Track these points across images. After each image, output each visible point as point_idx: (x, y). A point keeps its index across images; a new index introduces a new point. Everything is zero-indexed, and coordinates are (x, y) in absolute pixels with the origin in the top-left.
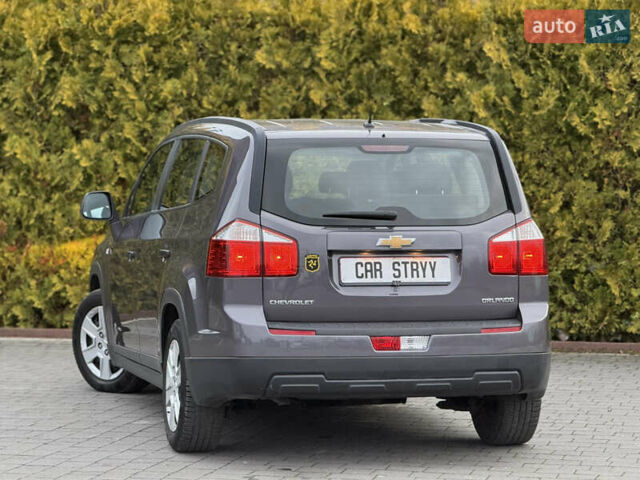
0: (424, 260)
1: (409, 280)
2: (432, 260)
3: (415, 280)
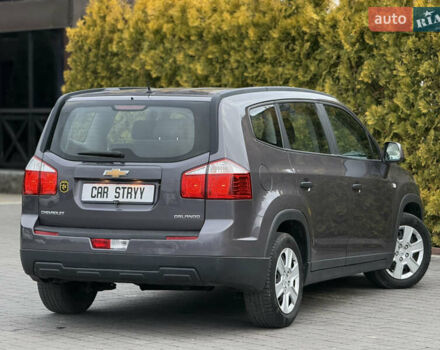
0: (136, 186)
1: (125, 200)
2: (142, 186)
3: (129, 200)
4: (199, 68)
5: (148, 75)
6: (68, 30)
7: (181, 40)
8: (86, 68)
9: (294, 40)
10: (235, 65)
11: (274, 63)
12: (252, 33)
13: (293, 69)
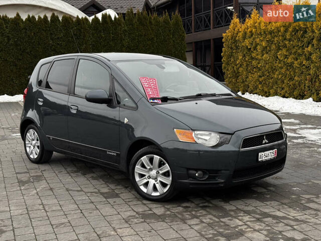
4: (264, 44)
5: (247, 48)
6: (223, 34)
7: (258, 34)
8: (228, 47)
9: (297, 31)
10: (276, 42)
11: (290, 40)
12: (282, 29)
13: (297, 42)
